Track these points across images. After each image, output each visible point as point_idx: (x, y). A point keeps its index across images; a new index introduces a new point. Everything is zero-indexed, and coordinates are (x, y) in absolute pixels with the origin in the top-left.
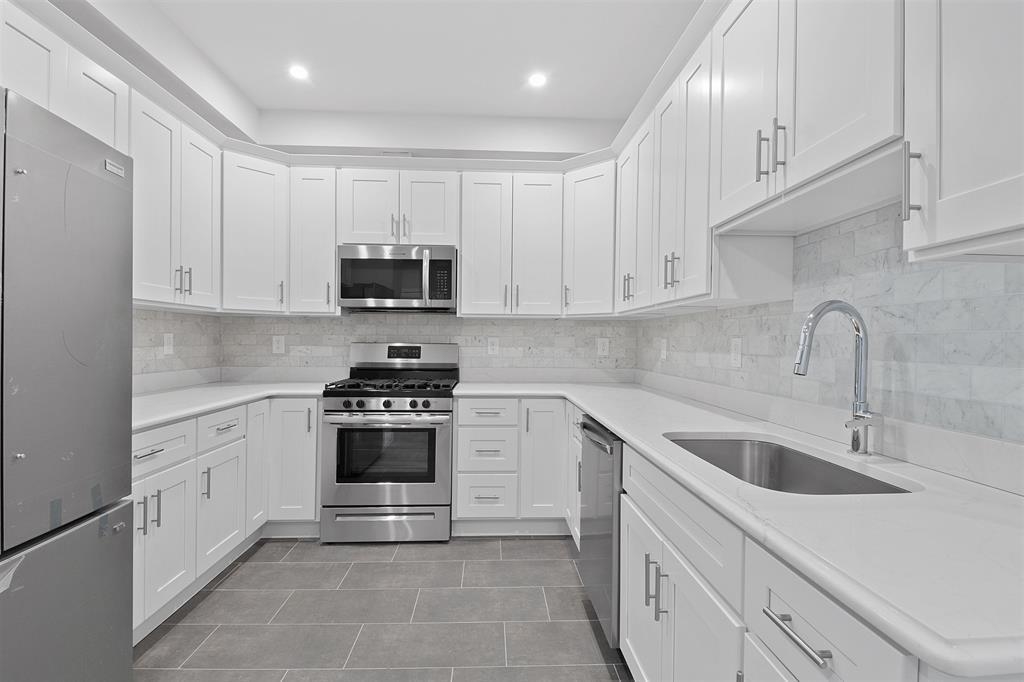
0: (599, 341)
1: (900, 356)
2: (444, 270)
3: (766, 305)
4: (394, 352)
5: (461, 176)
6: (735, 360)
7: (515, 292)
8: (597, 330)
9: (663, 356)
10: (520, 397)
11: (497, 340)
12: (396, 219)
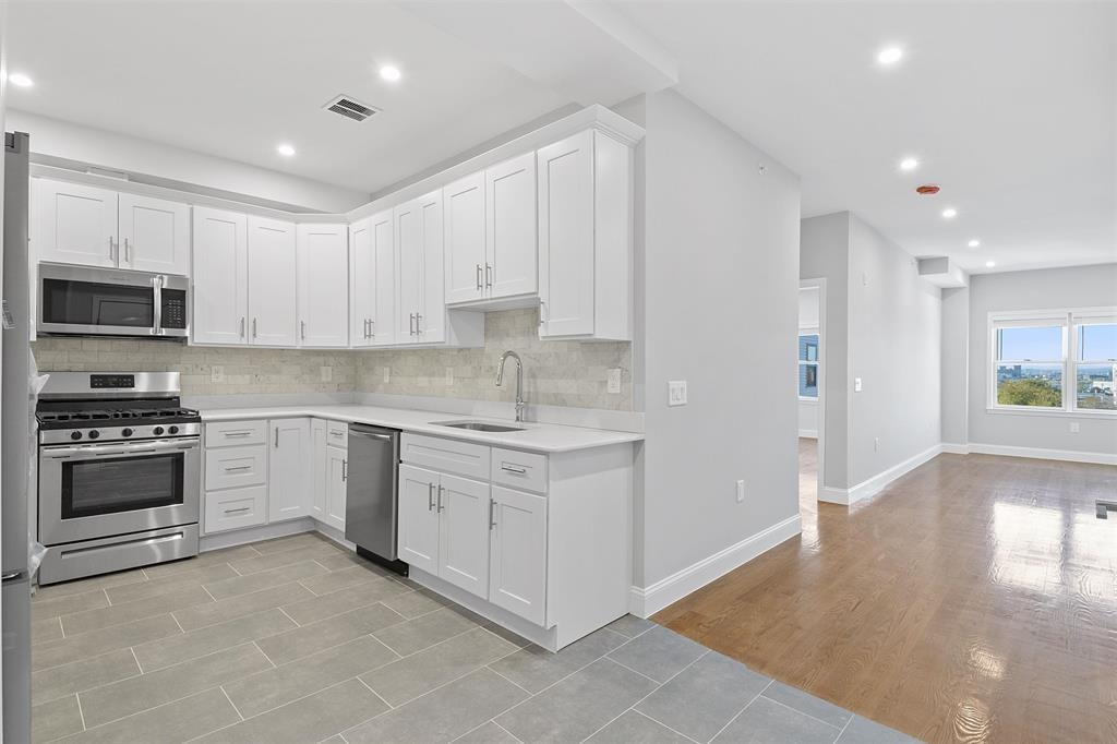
0: (323, 368)
1: (534, 376)
2: (176, 299)
3: (469, 349)
4: (97, 381)
5: (192, 210)
6: (449, 381)
7: (251, 324)
8: (321, 359)
9: (387, 380)
10: (269, 419)
11: (222, 368)
12: (115, 242)
